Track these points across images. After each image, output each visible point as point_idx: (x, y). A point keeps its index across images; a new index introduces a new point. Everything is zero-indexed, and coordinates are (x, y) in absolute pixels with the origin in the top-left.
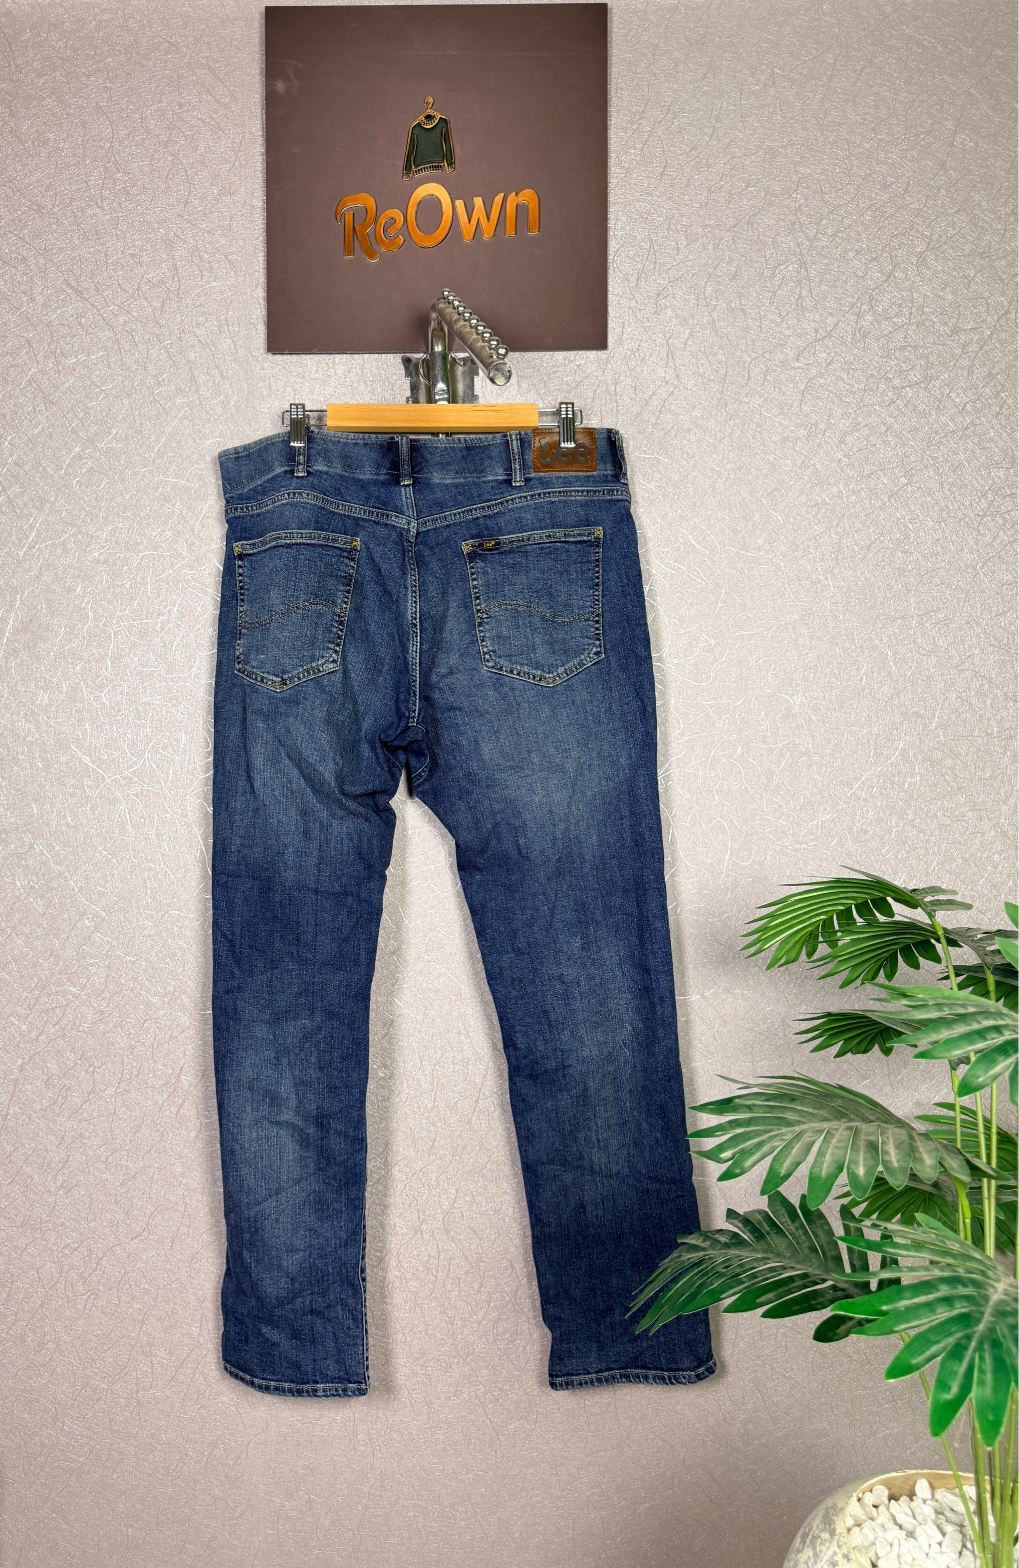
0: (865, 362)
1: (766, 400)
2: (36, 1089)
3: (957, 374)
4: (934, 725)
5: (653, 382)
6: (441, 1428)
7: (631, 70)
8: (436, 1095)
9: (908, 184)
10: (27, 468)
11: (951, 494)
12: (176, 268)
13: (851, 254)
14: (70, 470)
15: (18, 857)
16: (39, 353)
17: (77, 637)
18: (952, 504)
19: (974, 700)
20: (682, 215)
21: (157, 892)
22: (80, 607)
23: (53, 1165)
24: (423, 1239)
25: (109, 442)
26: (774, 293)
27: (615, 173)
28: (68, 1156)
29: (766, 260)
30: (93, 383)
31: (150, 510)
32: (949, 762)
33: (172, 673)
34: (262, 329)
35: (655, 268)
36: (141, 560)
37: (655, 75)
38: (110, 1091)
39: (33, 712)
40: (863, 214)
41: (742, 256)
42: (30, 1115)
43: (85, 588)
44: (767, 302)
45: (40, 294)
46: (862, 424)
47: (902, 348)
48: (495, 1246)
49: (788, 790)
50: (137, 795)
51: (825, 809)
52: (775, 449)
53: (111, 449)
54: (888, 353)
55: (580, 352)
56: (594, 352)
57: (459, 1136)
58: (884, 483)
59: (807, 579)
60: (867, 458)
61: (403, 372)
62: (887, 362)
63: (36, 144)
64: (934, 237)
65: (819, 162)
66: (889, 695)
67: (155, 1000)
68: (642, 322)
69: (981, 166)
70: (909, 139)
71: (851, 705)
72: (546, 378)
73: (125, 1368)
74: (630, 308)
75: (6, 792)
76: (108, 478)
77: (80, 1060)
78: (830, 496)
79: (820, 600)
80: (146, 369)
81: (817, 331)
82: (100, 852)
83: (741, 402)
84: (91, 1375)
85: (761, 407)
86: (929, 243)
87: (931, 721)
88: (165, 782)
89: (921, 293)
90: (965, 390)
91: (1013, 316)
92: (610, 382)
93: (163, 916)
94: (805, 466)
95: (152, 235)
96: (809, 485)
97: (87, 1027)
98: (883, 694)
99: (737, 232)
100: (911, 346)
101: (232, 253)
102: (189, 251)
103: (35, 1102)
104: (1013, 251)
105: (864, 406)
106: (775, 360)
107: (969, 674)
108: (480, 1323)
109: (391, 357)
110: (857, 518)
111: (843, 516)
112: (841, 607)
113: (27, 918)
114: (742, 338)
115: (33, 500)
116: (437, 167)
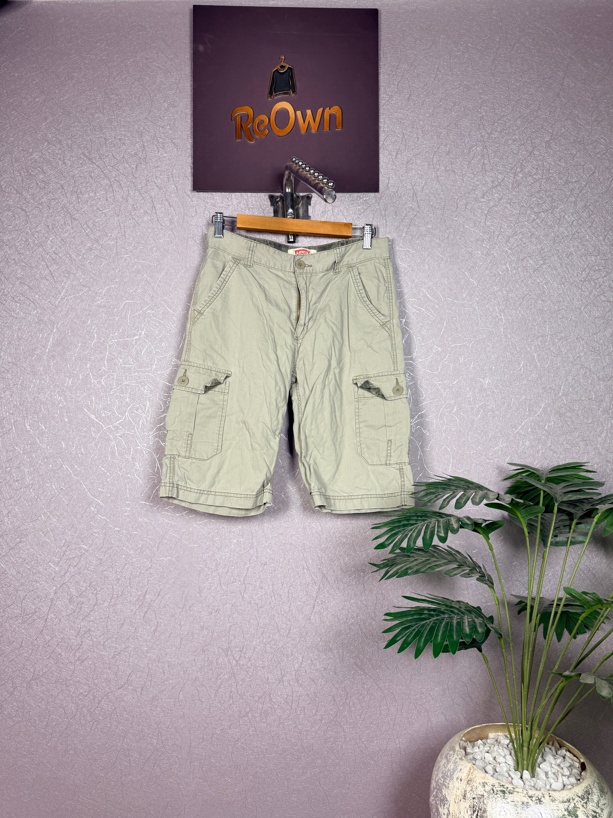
0: (519, 199)
1: (466, 219)
2: (63, 604)
3: (568, 205)
4: (560, 394)
5: (406, 209)
6: (295, 794)
7: (391, 43)
8: (290, 603)
9: (540, 105)
10: (60, 255)
11: (567, 270)
12: (144, 146)
13: (510, 142)
14: (85, 256)
15: (54, 472)
16: (67, 192)
17: (88, 348)
18: (567, 275)
19: (582, 381)
20: (420, 120)
21: (132, 491)
22: (90, 332)
23: (73, 647)
24: (283, 685)
25: (107, 241)
26: (470, 162)
27: (383, 97)
28: (82, 642)
29: (465, 145)
30: (98, 208)
31: (130, 278)
32: (569, 414)
33: (141, 368)
34: (191, 179)
35: (405, 148)
36: (124, 305)
37: (404, 46)
38: (106, 604)
39: (63, 390)
40: (516, 121)
41: (452, 142)
42: (60, 619)
43: (92, 321)
44: (466, 167)
45: (69, 160)
46: (518, 232)
47: (539, 192)
48: (324, 688)
49: (482, 430)
50: (121, 436)
51: (503, 441)
52: (472, 245)
53: (108, 244)
54: (531, 194)
55: (366, 194)
56: (372, 194)
57: (304, 626)
58: (531, 264)
59: (490, 315)
60: (521, 250)
61: (269, 203)
62: (530, 199)
63: (67, 79)
64: (554, 133)
65: (493, 92)
66: (536, 378)
67: (132, 552)
68: (399, 177)
69: (578, 96)
70: (540, 81)
71: (516, 383)
72: (347, 207)
73: (114, 764)
74: (392, 169)
75: (47, 436)
76: (106, 260)
77: (89, 587)
78: (502, 271)
79: (498, 327)
80: (127, 201)
82: (100, 469)
83: (453, 220)
84: (95, 768)
85: (464, 222)
86: (551, 136)
87: (559, 392)
88: (137, 429)
89: (548, 163)
90: (572, 214)
91: (597, 175)
92: (382, 209)
93: (136, 505)
94: (488, 254)
95: (131, 129)
96: (490, 265)
97: (93, 568)
98: (532, 378)
99: (449, 130)
100: (543, 190)
101: (175, 138)
102: (151, 137)
103: (63, 611)
104: (596, 141)
105: (519, 222)
106: (471, 198)
107: (578, 366)
108: (316, 733)
109: (262, 195)
110: (517, 282)
111: (509, 281)
112: (509, 331)
113: (58, 506)
114: (453, 186)
115: (64, 273)
116: (286, 93)
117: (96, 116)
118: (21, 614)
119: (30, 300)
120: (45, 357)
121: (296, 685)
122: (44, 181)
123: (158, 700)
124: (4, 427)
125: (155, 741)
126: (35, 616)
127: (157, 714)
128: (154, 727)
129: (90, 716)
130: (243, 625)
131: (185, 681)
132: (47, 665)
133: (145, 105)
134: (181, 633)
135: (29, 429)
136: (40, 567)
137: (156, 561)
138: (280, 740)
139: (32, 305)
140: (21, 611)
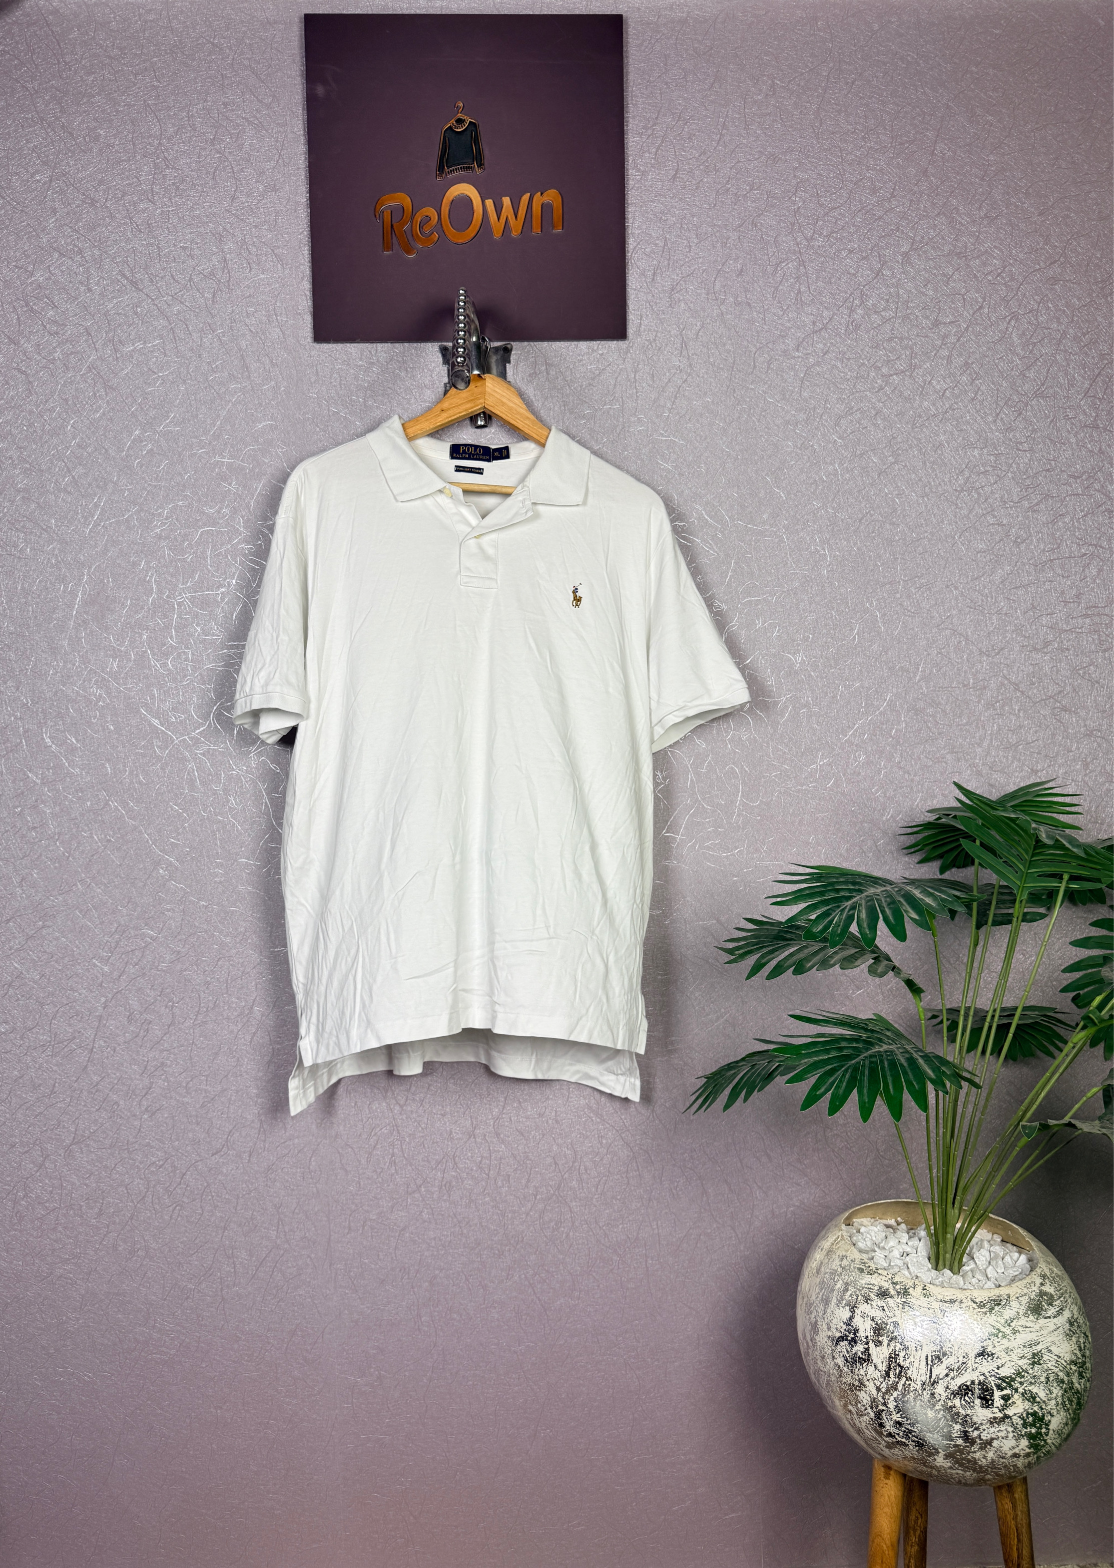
0: (857, 353)
1: (769, 387)
2: (119, 1024)
3: (937, 363)
4: (917, 678)
5: (669, 370)
6: (495, 1308)
7: (645, 79)
9: (894, 189)
10: (89, 450)
11: (933, 472)
12: (225, 261)
13: (844, 253)
14: (131, 452)
15: (94, 813)
16: (97, 341)
17: (142, 608)
18: (934, 481)
19: (953, 655)
20: (693, 216)
21: (225, 842)
22: (145, 580)
23: (138, 1092)
24: (476, 1142)
25: (167, 425)
26: (776, 288)
27: (632, 175)
28: (152, 1083)
29: (769, 258)
30: (150, 369)
31: (208, 489)
32: (930, 711)
33: (234, 641)
34: (308, 319)
35: (669, 265)
36: (201, 535)
37: (666, 83)
38: (189, 1023)
39: (104, 679)
40: (854, 217)
41: (748, 254)
42: (115, 1048)
43: (147, 563)
44: (769, 297)
45: (97, 284)
46: (855, 409)
47: (890, 340)
49: (791, 738)
50: (203, 754)
51: (823, 755)
52: (778, 432)
53: (170, 432)
54: (877, 344)
55: (602, 342)
56: (615, 342)
58: (874, 462)
59: (807, 549)
60: (859, 440)
61: (441, 360)
62: (876, 352)
63: (87, 140)
64: (918, 238)
65: (816, 167)
66: (878, 652)
67: (228, 940)
68: (658, 315)
69: (958, 173)
70: (895, 147)
71: (846, 661)
72: (571, 366)
73: (210, 1269)
74: (646, 301)
75: (80, 754)
76: (167, 459)
77: (160, 996)
78: (827, 474)
79: (818, 568)
80: (200, 356)
81: (814, 323)
82: (171, 807)
83: (748, 388)
84: (179, 1277)
85: (765, 393)
86: (912, 243)
87: (914, 675)
88: (229, 740)
89: (906, 290)
90: (944, 378)
91: (986, 310)
92: (629, 370)
93: (232, 864)
94: (804, 447)
95: (202, 229)
96: (808, 464)
97: (165, 967)
98: (873, 652)
99: (743, 232)
100: (897, 337)
101: (278, 247)
102: (237, 244)
103: (119, 1035)
104: (986, 251)
105: (857, 392)
106: (777, 350)
107: (948, 632)
108: (528, 1214)
109: (429, 345)
110: (850, 494)
111: (838, 492)
112: (836, 575)
113: (105, 869)
114: (748, 330)
115: (97, 480)
116: (468, 168)
117: (142, 206)
118: (50, 1042)
119: (42, 528)
120: (71, 624)
121: (495, 1141)
122: (55, 322)
123: (276, 1171)
124: (8, 740)
125: (273, 1234)
126: (74, 1043)
127: (276, 1192)
128: (271, 1212)
129: (169, 1197)
131: (319, 1140)
133: (224, 187)
135: (50, 744)
136: (78, 967)
137: (267, 953)
138: (470, 1226)
139: (45, 535)
140: (51, 1037)
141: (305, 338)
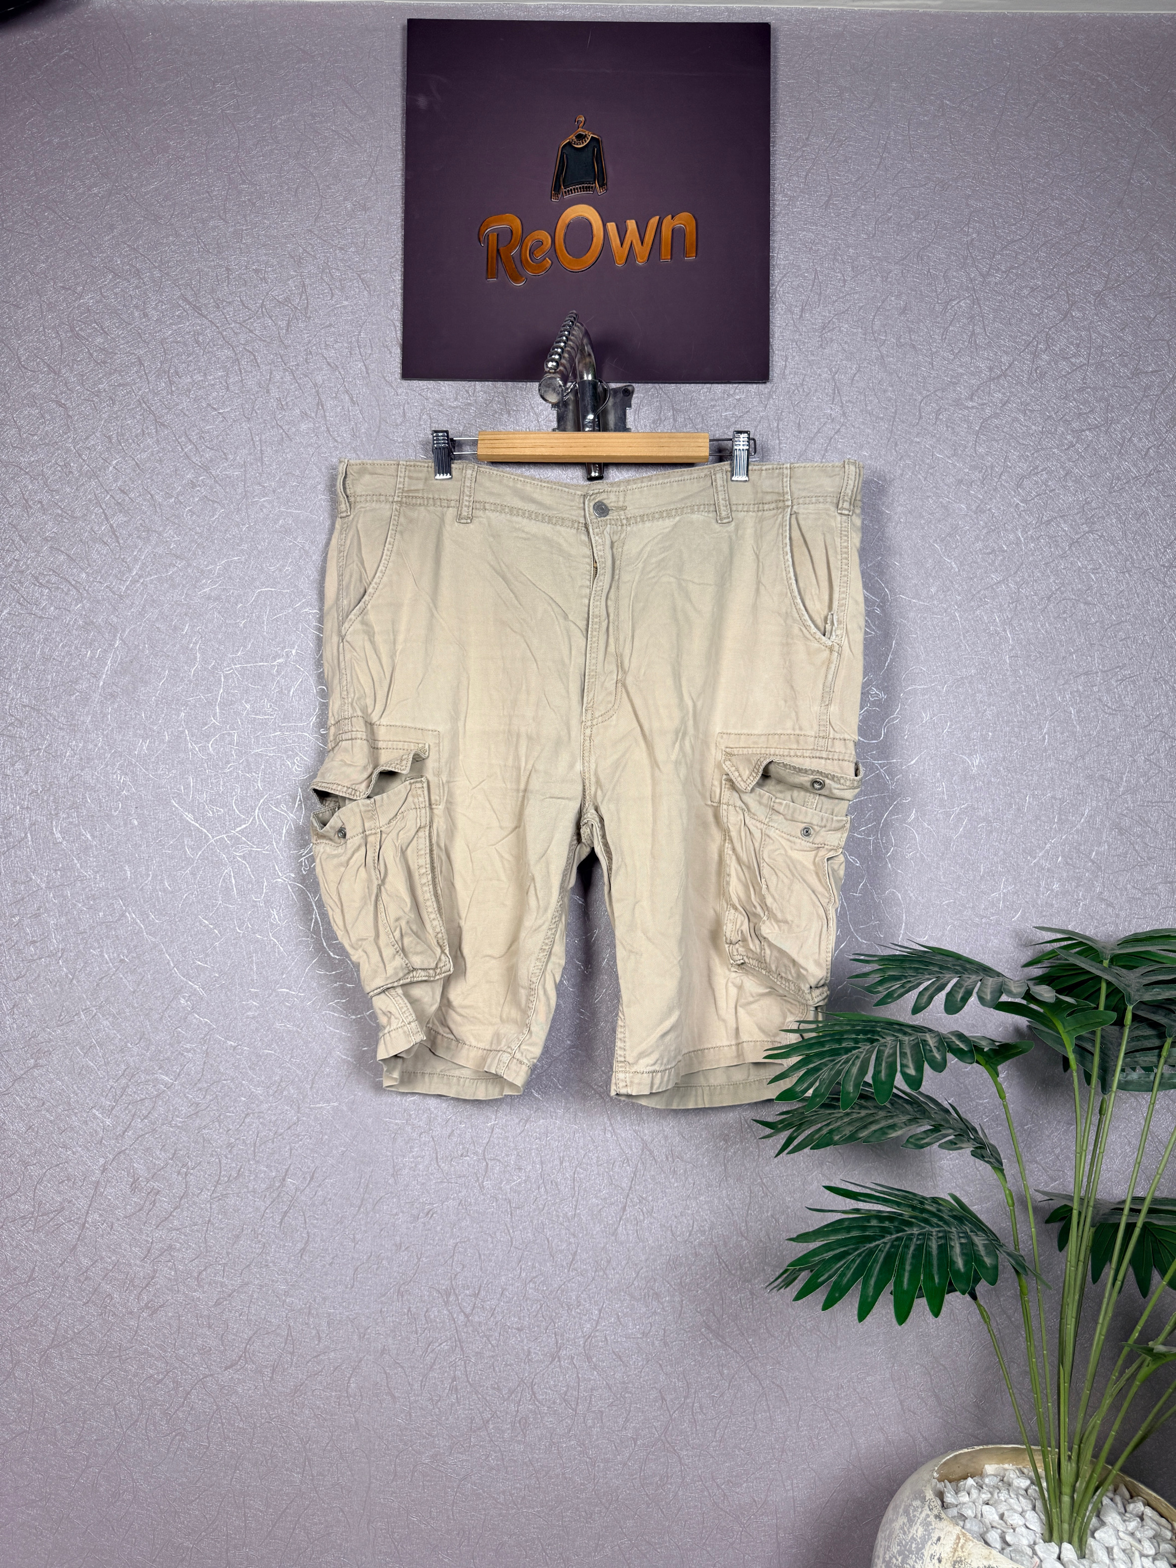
0: (1042, 404)
1: (938, 440)
2: (119, 1193)
3: (1138, 418)
4: (1121, 789)
5: (818, 419)
7: (795, 96)
8: (577, 1201)
9: (1084, 221)
10: (132, 495)
11: (1135, 543)
12: (304, 286)
13: (1026, 292)
14: (180, 498)
15: (107, 927)
16: (150, 372)
17: (182, 680)
18: (1137, 554)
19: (1164, 763)
20: (848, 246)
21: (264, 967)
22: (187, 648)
23: (137, 1281)
24: (560, 1366)
25: (225, 470)
26: (946, 329)
27: (778, 200)
28: (155, 1271)
29: (937, 295)
30: (209, 405)
31: (269, 543)
32: (1138, 829)
33: (289, 722)
34: (397, 351)
35: (819, 300)
36: (257, 597)
37: (819, 102)
38: (205, 1195)
39: (130, 763)
40: (1037, 251)
41: (912, 290)
42: (112, 1224)
43: (192, 627)
44: (938, 338)
45: (154, 309)
46: (1040, 468)
47: (1081, 390)
48: (643, 1374)
49: (966, 858)
50: (244, 857)
51: (1007, 880)
52: (949, 492)
53: (227, 476)
54: (1066, 394)
55: (740, 386)
56: (755, 386)
57: (603, 1248)
58: (1064, 531)
59: (985, 630)
60: (1046, 504)
62: (1065, 403)
63: (155, 151)
64: (1112, 276)
65: (992, 195)
66: (1073, 757)
67: (259, 1091)
68: (806, 356)
69: (1159, 205)
70: (1084, 176)
71: (1032, 766)
72: (703, 412)
73: (213, 1522)
74: (792, 341)
75: (96, 853)
76: (223, 507)
77: (172, 1159)
78: (1008, 543)
79: (998, 653)
80: (268, 392)
82: (200, 921)
83: (912, 441)
84: (173, 1530)
85: (933, 447)
86: (1106, 283)
87: (1118, 785)
88: (276, 842)
89: (1099, 334)
90: (1147, 435)
93: (270, 995)
94: (979, 511)
95: (279, 250)
96: (985, 531)
97: (180, 1122)
98: (1067, 756)
99: (906, 265)
100: (1090, 387)
101: (366, 271)
102: (319, 268)
103: (118, 1208)
105: (1042, 449)
106: (947, 399)
107: (1157, 735)
108: (625, 1465)
110: (1036, 567)
111: (1022, 564)
112: (1020, 662)
113: (114, 996)
114: (913, 375)
115: (138, 531)
116: (588, 188)
118: (33, 1213)
119: (70, 583)
120: (96, 697)
121: (586, 1365)
122: (103, 350)
123: (305, 1394)
124: (10, 833)
125: (297, 1477)
126: (62, 1216)
127: (303, 1422)
128: (295, 1447)
129: (168, 1423)
130: (481, 1243)
131: (361, 1355)
132: (83, 1317)
133: (307, 205)
134: (356, 1256)
135: (61, 840)
136: (74, 1118)
137: (307, 1110)
138: (551, 1478)
139: (73, 592)
140: (34, 1206)
141: (393, 374)
